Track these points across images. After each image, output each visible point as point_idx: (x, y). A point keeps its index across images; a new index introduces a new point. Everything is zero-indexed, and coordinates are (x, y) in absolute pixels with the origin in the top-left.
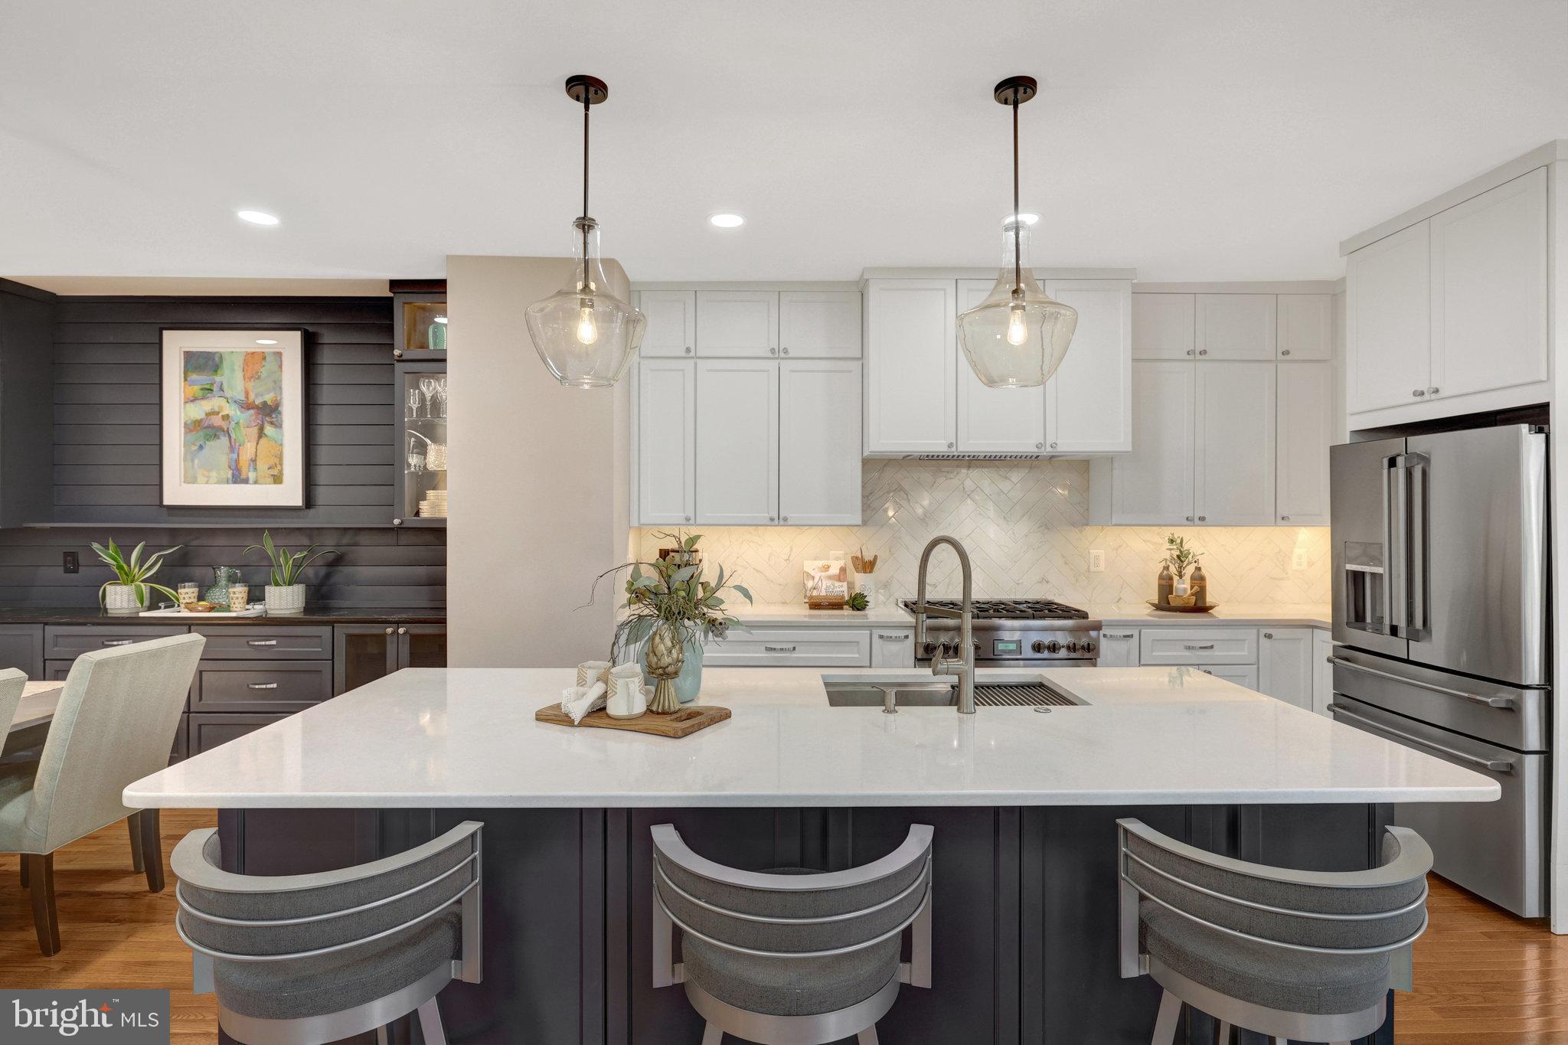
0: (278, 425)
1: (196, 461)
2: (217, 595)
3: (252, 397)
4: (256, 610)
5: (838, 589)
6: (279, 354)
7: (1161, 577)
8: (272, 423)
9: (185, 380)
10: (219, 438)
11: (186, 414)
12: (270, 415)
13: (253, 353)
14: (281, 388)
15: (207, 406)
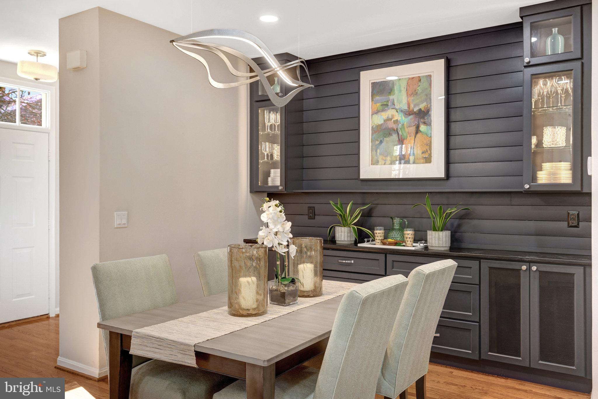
0: (428, 124)
1: (378, 151)
2: (395, 236)
3: (412, 106)
4: (419, 246)
6: (430, 76)
8: (424, 123)
9: (372, 100)
10: (391, 135)
11: (373, 122)
12: (423, 118)
13: (413, 78)
14: (430, 99)
15: (384, 115)
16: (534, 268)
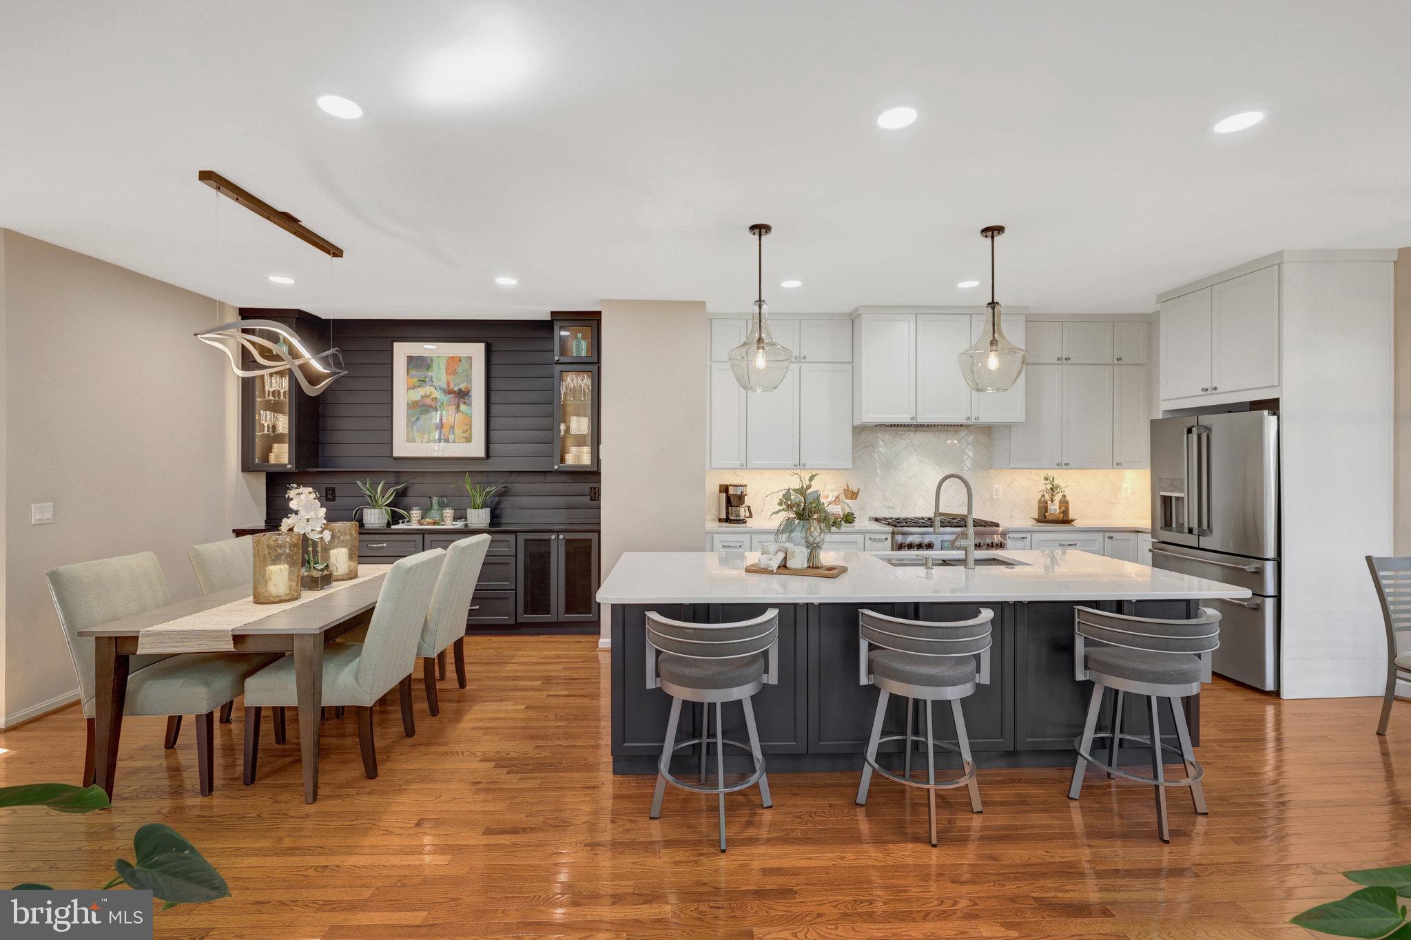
0: (469, 404)
1: (415, 428)
2: (434, 514)
3: (452, 385)
4: (459, 525)
5: (835, 510)
6: (470, 358)
7: (1040, 502)
8: (465, 403)
9: (408, 375)
10: (429, 413)
11: (408, 397)
12: (463, 397)
13: (453, 357)
14: (471, 380)
15: (422, 391)
16: (561, 537)
